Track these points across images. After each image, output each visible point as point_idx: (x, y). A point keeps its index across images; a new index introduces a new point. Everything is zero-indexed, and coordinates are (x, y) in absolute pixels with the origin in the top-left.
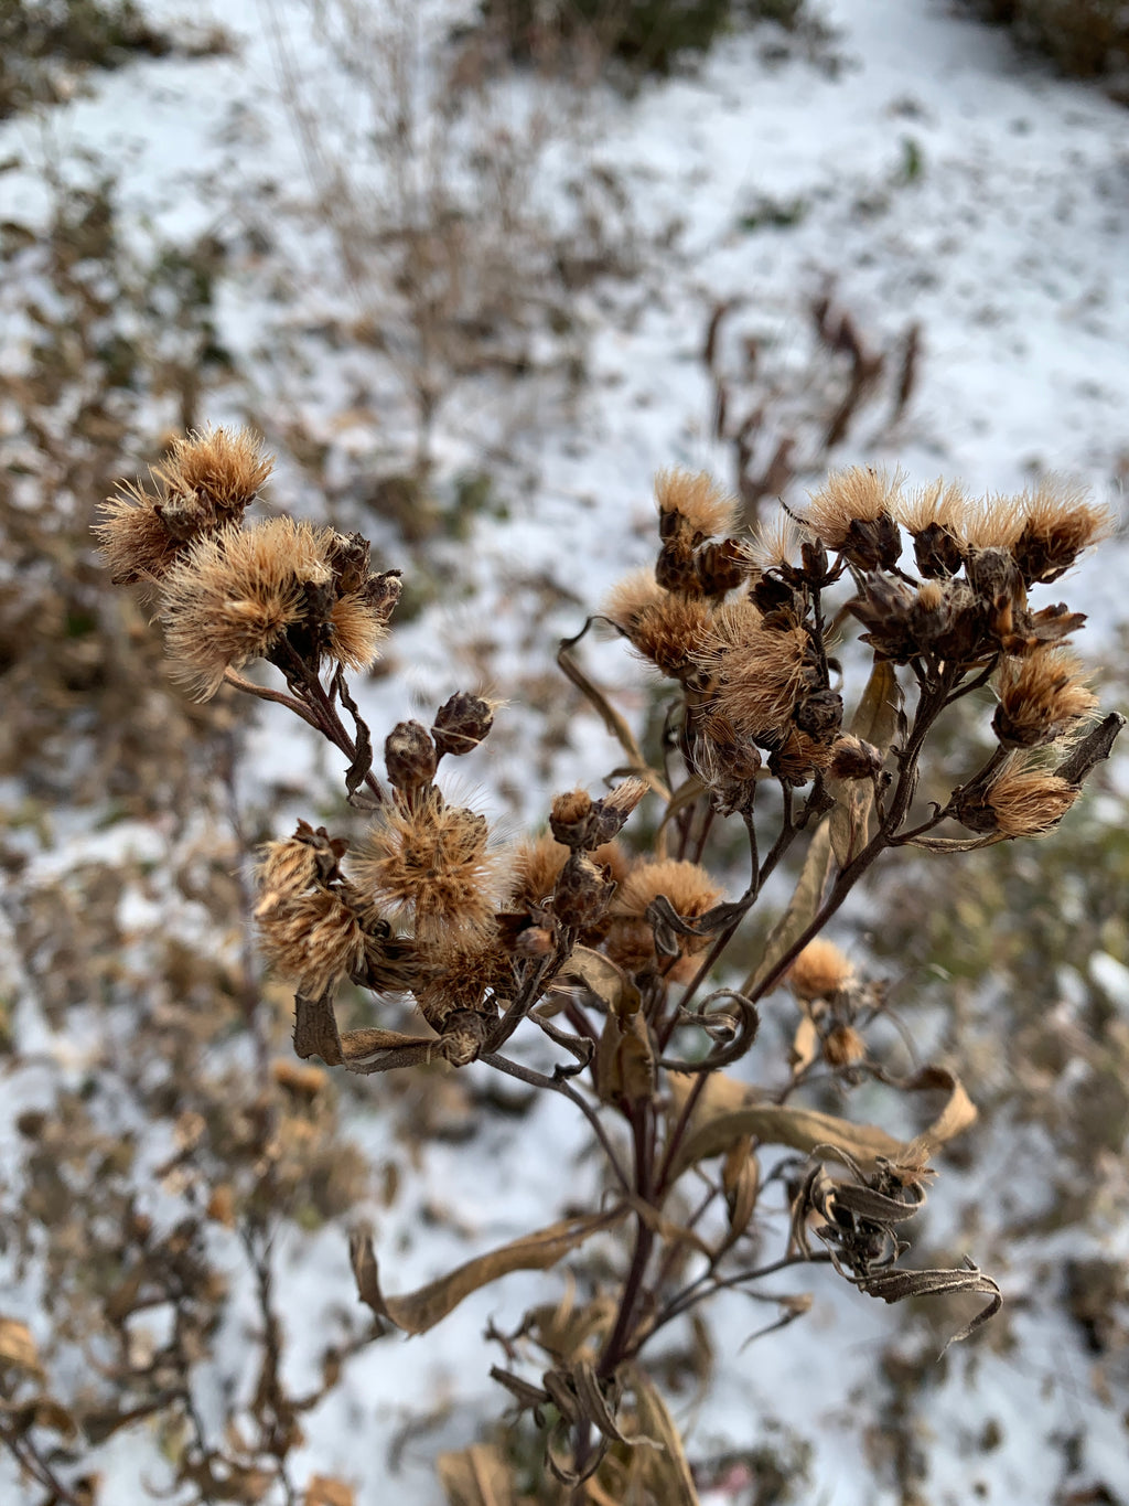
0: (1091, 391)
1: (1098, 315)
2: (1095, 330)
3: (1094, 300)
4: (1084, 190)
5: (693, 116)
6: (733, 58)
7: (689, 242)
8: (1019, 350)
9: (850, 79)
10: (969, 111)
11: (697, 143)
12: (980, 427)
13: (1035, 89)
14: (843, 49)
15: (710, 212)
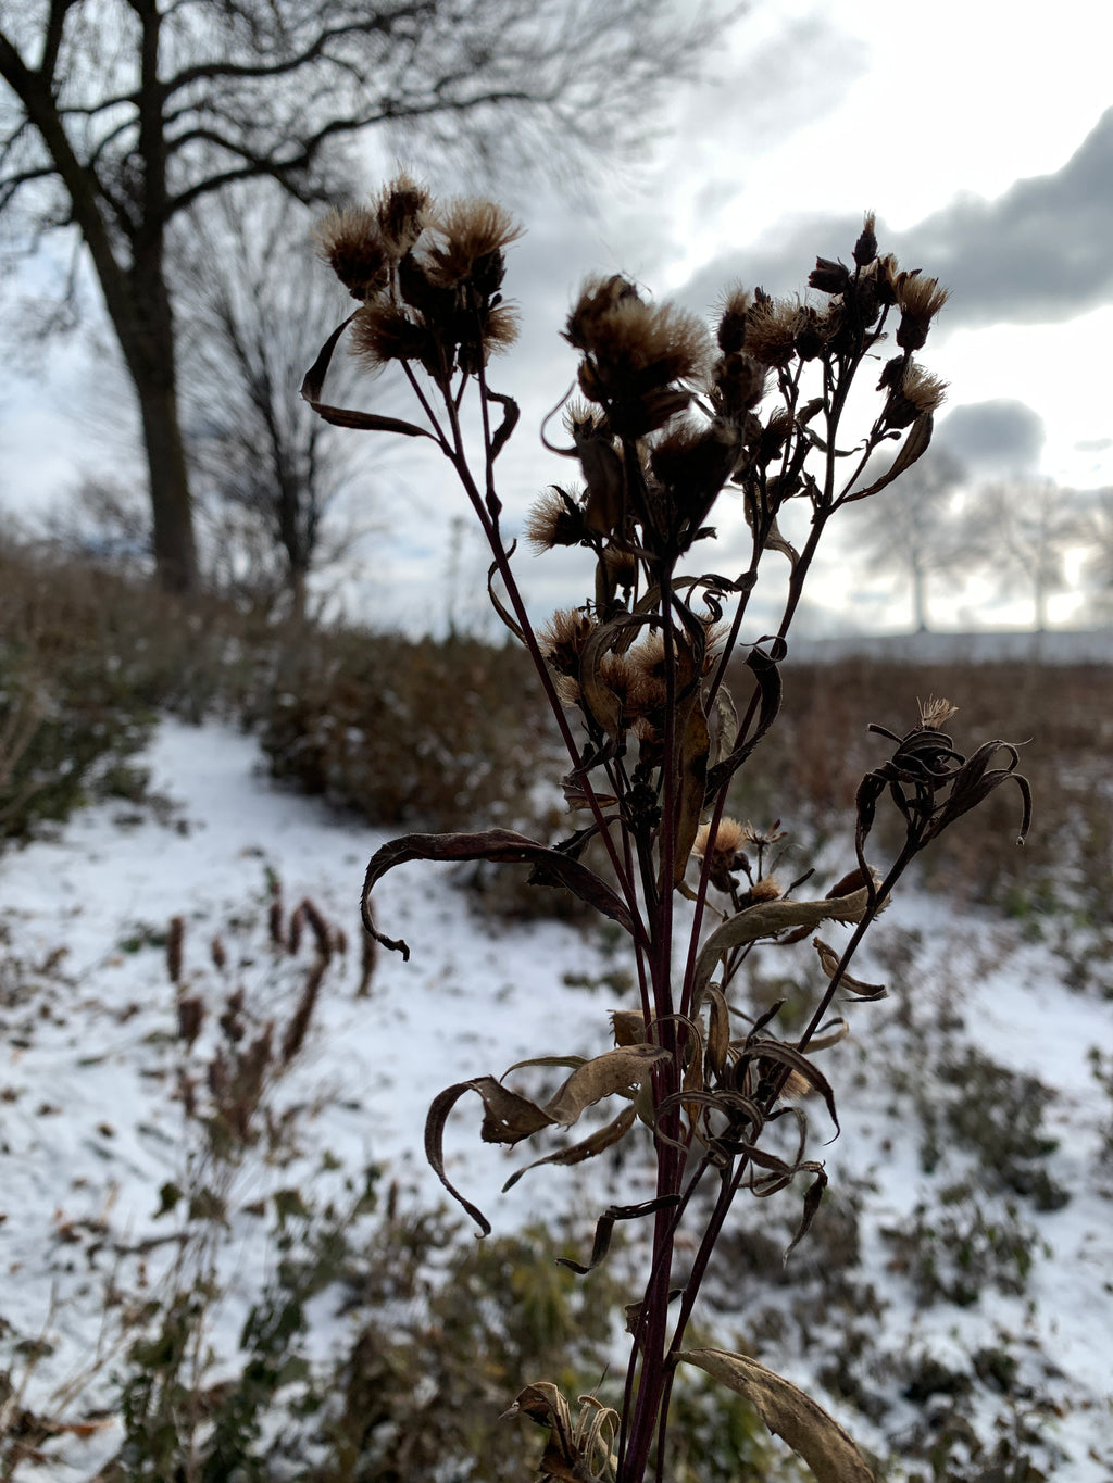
0: (470, 1038)
1: (453, 982)
2: (456, 992)
3: (448, 971)
4: (417, 897)
5: (59, 868)
6: (89, 824)
7: (70, 967)
8: (401, 1016)
9: (197, 836)
10: (306, 852)
11: (68, 887)
12: (386, 1082)
13: (354, 833)
14: (190, 815)
15: (89, 942)
